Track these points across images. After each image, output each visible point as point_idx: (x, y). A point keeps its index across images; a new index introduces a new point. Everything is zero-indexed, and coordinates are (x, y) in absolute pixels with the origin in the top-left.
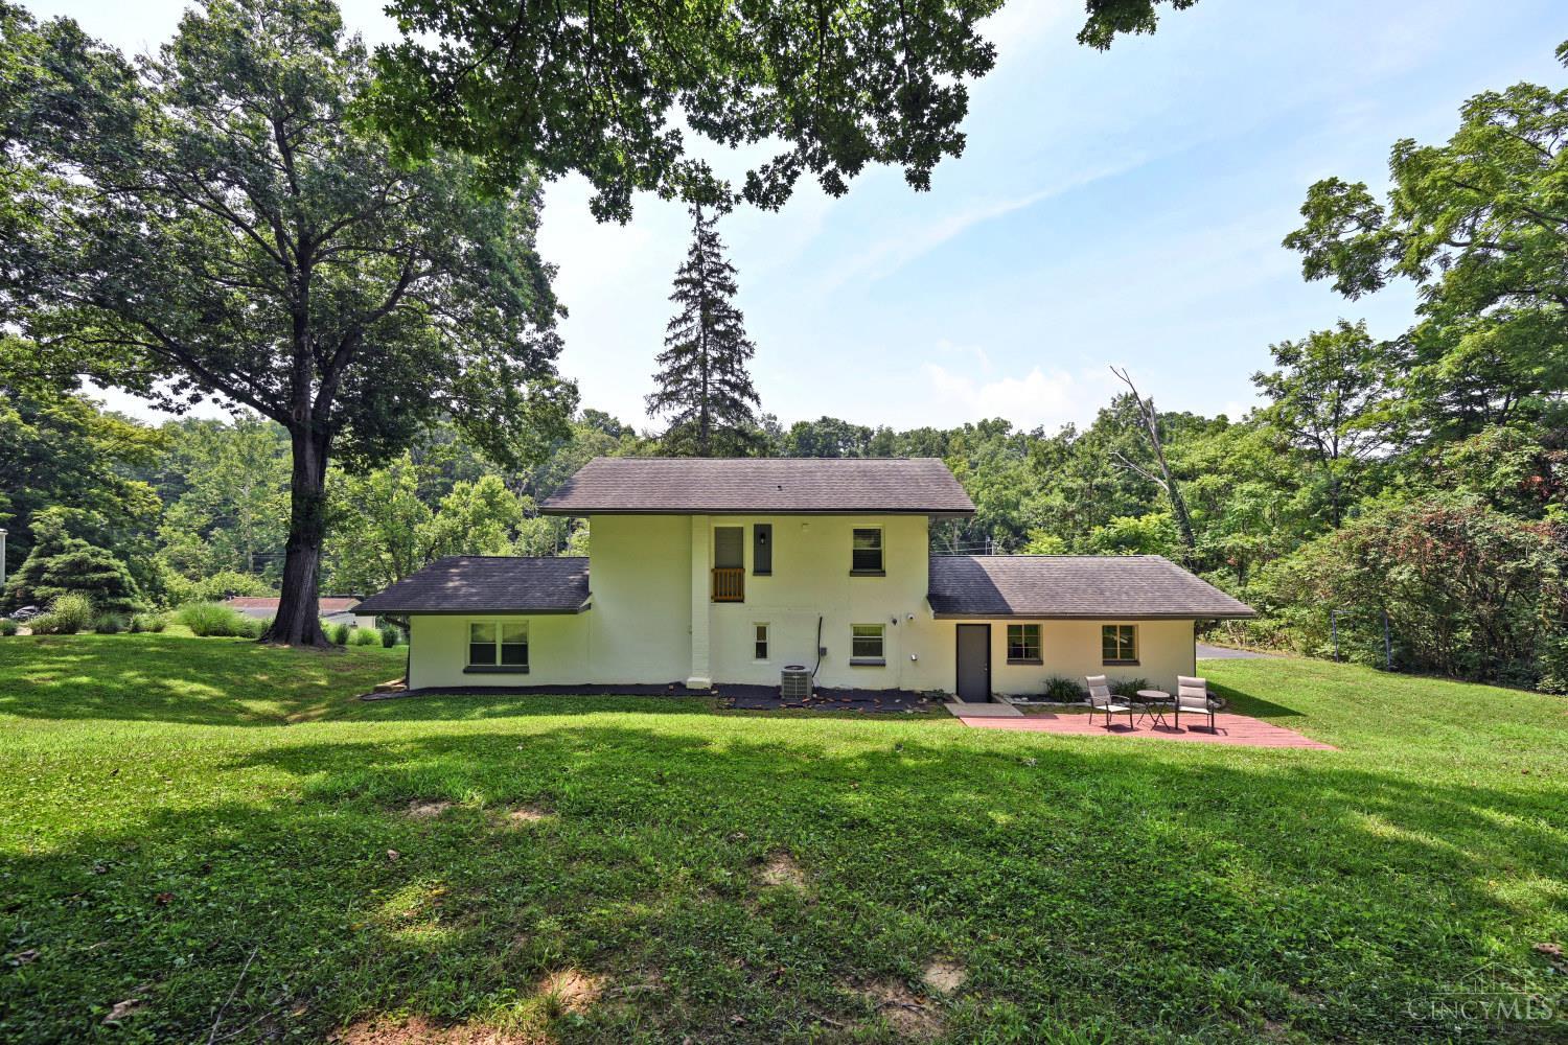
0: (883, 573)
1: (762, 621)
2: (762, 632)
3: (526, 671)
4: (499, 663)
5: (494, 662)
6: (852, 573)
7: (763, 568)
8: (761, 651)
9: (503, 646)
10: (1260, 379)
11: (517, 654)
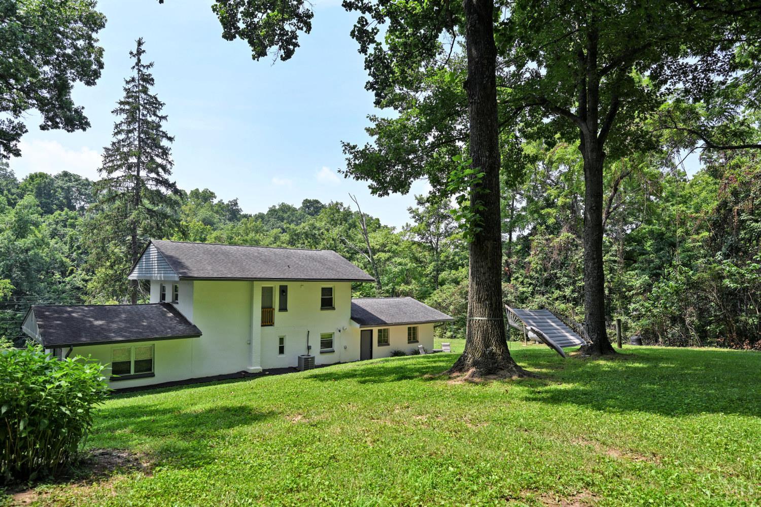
0: (334, 309)
1: (282, 335)
2: (282, 340)
3: (153, 375)
4: (132, 372)
5: (130, 373)
6: (322, 309)
7: (283, 308)
8: (281, 350)
9: (136, 362)
10: (411, 210)
11: (146, 367)
